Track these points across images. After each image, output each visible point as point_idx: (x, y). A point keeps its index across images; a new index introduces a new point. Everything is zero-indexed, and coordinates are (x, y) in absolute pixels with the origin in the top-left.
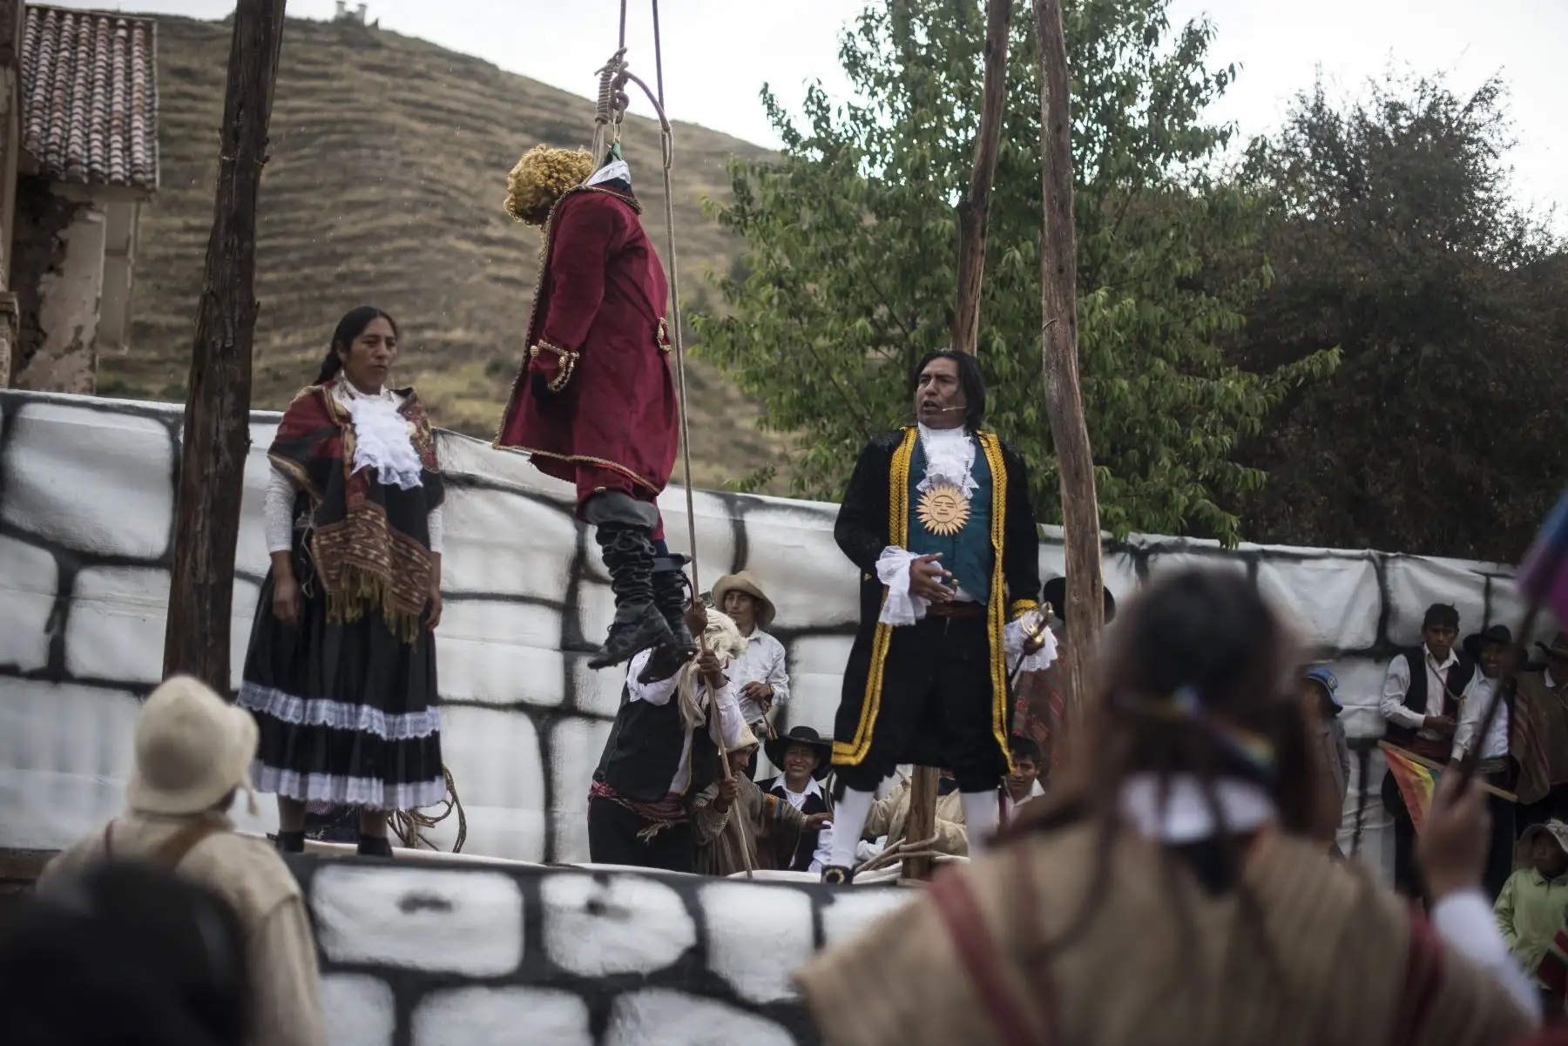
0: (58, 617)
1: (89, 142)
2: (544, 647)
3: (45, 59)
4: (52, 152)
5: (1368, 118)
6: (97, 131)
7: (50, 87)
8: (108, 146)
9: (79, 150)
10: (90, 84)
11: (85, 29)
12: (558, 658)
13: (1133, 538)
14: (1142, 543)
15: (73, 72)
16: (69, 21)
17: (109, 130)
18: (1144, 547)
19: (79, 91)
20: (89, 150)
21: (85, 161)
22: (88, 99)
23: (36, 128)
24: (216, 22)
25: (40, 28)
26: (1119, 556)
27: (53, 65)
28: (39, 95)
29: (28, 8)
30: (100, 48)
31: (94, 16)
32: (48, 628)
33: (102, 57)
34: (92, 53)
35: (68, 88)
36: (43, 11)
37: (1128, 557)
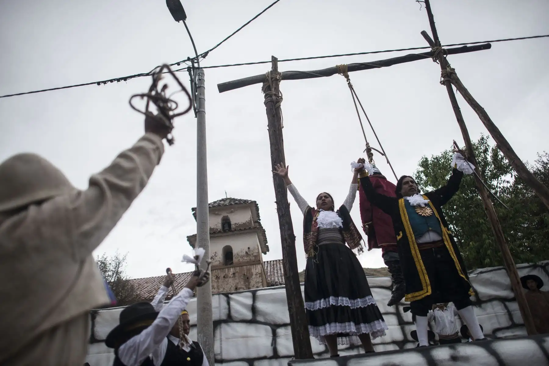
0: (274, 342)
1: (279, 279)
2: (395, 325)
3: (269, 268)
4: (273, 282)
5: (544, 161)
6: (280, 277)
7: (270, 272)
8: (282, 279)
9: (277, 281)
10: (277, 270)
11: (275, 262)
12: (399, 327)
13: (540, 263)
14: (542, 264)
15: (274, 269)
16: (272, 262)
17: (282, 276)
18: (543, 265)
19: (276, 272)
20: (279, 280)
21: (278, 282)
22: (277, 273)
23: (269, 279)
24: (301, 272)
25: (267, 264)
26: (538, 268)
27: (270, 269)
28: (269, 274)
29: (265, 262)
30: (278, 264)
31: (276, 261)
32: (272, 345)
33: (278, 266)
34: (277, 266)
35: (273, 272)
36: (268, 262)
37: (540, 268)
